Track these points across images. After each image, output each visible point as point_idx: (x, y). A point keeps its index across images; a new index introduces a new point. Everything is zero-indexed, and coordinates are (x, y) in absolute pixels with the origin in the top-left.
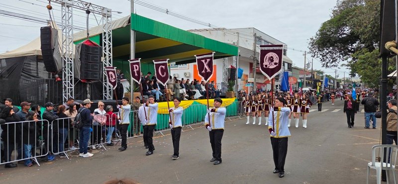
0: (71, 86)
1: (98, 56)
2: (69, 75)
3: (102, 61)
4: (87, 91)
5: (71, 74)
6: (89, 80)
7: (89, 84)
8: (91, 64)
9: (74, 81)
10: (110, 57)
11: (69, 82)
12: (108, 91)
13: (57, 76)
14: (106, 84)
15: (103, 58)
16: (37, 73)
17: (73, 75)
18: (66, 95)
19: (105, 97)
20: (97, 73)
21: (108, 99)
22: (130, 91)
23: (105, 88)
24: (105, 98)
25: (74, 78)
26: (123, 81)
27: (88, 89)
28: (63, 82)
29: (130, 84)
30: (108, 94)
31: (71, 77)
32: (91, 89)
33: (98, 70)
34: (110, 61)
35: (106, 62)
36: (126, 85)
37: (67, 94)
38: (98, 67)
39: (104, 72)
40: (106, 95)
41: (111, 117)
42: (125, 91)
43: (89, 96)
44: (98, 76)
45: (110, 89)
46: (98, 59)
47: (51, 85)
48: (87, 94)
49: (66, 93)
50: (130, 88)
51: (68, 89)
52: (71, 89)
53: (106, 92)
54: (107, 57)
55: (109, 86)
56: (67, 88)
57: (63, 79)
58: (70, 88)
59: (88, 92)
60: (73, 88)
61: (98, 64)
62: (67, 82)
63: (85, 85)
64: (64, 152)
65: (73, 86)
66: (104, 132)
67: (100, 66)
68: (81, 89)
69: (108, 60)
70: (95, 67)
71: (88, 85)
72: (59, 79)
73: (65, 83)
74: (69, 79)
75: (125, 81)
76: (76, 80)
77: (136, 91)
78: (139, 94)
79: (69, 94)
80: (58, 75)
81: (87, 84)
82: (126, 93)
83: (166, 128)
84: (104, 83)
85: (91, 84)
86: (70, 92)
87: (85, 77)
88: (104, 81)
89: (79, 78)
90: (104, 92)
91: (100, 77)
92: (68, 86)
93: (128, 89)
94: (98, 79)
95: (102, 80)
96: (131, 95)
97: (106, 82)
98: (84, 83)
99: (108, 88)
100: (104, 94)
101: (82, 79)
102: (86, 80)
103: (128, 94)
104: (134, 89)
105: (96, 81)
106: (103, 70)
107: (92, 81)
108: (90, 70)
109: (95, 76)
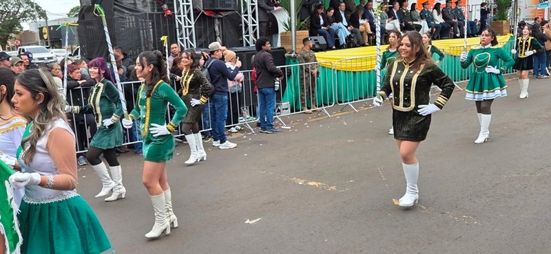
0: (189, 24)
2: (185, 3)
4: (215, 32)
5: (187, 1)
6: (218, 12)
7: (218, 19)
9: (194, 14)
11: (186, 16)
12: (251, 32)
13: (165, 6)
14: (246, 18)
16: (135, 4)
17: (191, 4)
18: (182, 41)
19: (246, 43)
21: (252, 45)
22: (290, 29)
23: (246, 26)
24: (248, 45)
25: (194, 10)
27: (217, 28)
28: (176, 16)
29: (290, 16)
30: (251, 36)
31: (188, 6)
32: (222, 27)
36: (282, 17)
37: (184, 38)
40: (248, 38)
42: (281, 29)
44: (233, 3)
45: (254, 27)
47: (158, 23)
49: (181, 36)
50: (290, 22)
51: (186, 29)
52: (190, 29)
53: (248, 33)
55: (251, 22)
56: (184, 27)
57: (176, 12)
58: (187, 26)
59: (217, 35)
60: (193, 26)
62: (182, 16)
63: (212, 20)
65: (193, 23)
68: (205, 31)
71: (217, 22)
72: (169, 11)
73: (180, 18)
74: (186, 12)
76: (196, 12)
77: (301, 29)
79: (188, 38)
80: (168, 5)
81: (214, 18)
82: (283, 33)
83: (360, 98)
84: (243, 16)
85: (222, 18)
86: (188, 34)
87: (211, 5)
88: (242, 12)
89: (201, 8)
90: (244, 32)
91: (235, 5)
92: (185, 25)
93: (287, 27)
94: (232, 8)
95: (240, 11)
96: (291, 37)
97: (246, 13)
98: (210, 17)
99: (250, 25)
100: (244, 36)
101: (205, 10)
102: (212, 11)
103: (287, 35)
104: (298, 25)
105: (229, 13)
107: (222, 13)
109: (227, 2)
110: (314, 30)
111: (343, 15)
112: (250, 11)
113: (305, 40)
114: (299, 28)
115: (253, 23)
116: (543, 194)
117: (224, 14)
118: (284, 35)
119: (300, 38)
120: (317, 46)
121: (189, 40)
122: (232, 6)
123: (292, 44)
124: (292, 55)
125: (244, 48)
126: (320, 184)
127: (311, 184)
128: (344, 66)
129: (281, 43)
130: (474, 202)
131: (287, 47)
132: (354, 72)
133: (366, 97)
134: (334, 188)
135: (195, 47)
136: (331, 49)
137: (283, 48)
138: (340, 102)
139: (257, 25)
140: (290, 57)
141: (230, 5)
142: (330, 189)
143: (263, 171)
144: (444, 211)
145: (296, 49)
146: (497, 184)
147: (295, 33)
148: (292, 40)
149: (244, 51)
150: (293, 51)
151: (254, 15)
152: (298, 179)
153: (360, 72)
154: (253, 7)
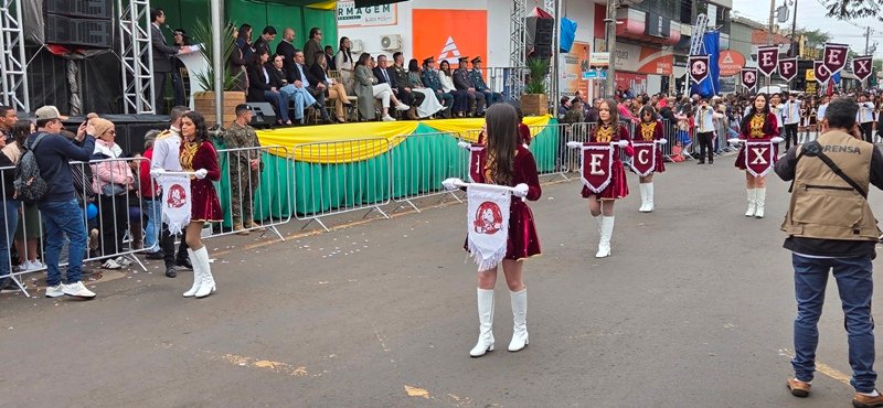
0: (16, 67)
2: (8, 29)
4: (69, 85)
5: (12, 25)
6: (75, 49)
7: (76, 61)
9: (26, 49)
11: (10, 52)
12: (139, 88)
14: (131, 63)
17: (20, 30)
19: (130, 107)
20: (99, 22)
21: (141, 112)
22: (212, 88)
23: (130, 78)
24: (132, 110)
25: (26, 42)
26: (187, 54)
27: (72, 78)
29: (212, 65)
30: (140, 96)
31: (14, 35)
32: (82, 76)
33: (103, 15)
36: (197, 67)
37: (6, 93)
38: (102, 5)
39: (121, 22)
40: (133, 99)
42: (196, 87)
43: (77, 101)
44: (103, 33)
45: (145, 81)
48: (70, 94)
50: (212, 75)
51: (8, 76)
52: (18, 77)
53: (133, 91)
55: (139, 70)
56: (4, 72)
58: (12, 72)
59: (74, 88)
60: (24, 72)
62: (3, 52)
63: (62, 66)
64: (12, 275)
65: (24, 66)
66: (135, 219)
68: (48, 79)
70: (92, 4)
71: (72, 66)
74: (9, 44)
75: (192, 54)
76: (31, 46)
77: (230, 89)
78: (241, 96)
79: (13, 93)
81: (67, 60)
82: (198, 94)
83: (334, 209)
84: (124, 59)
85: (82, 61)
86: (13, 85)
87: (61, 36)
88: (123, 52)
89: (42, 39)
90: (125, 88)
91: (109, 39)
92: (8, 69)
93: (204, 80)
94: (104, 44)
95: (118, 50)
96: (215, 101)
97: (131, 54)
98: (58, 58)
99: (138, 76)
100: (126, 96)
101: (50, 44)
102: (63, 45)
103: (208, 97)
104: (226, 80)
105: (99, 51)
106: (121, 14)
107: (83, 52)
108: (77, 13)
109: (92, 33)
110: (256, 92)
111: (301, 69)
112: (137, 52)
113: (240, 108)
114: (228, 87)
115: (144, 72)
116: (628, 364)
117: (88, 54)
118: (201, 97)
119: (230, 104)
120: (259, 120)
121: (14, 97)
122: (104, 39)
123: (216, 114)
124: (217, 132)
125: (126, 117)
126: (276, 363)
127: (262, 364)
128: (306, 154)
130: (532, 383)
132: (324, 165)
133: (342, 207)
134: (302, 370)
135: (28, 111)
136: (285, 125)
138: (300, 215)
139: (152, 76)
140: (213, 136)
141: (99, 39)
142: (295, 373)
143: (167, 343)
144: (489, 402)
145: (222, 122)
146: (560, 351)
148: (215, 107)
149: (126, 123)
150: (217, 126)
151: (144, 59)
152: (236, 357)
153: (334, 164)
154: (143, 45)
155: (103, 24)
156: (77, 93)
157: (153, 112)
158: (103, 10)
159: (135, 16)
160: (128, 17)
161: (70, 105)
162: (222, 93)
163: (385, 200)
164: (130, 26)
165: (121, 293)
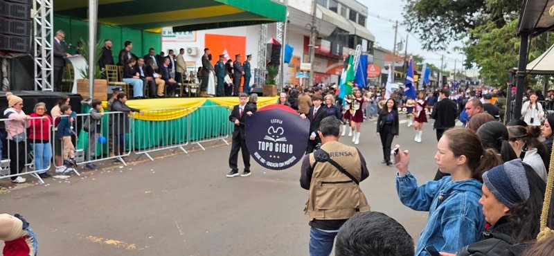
1: (25, 6)
3: (32, 16)
4: (2, 73)
6: (7, 52)
7: (7, 59)
8: (10, 21)
10: (47, 9)
12: (45, 76)
14: (40, 61)
15: (34, 12)
19: (39, 87)
20: (23, 38)
21: (44, 89)
22: (88, 77)
23: (39, 69)
24: (39, 89)
27: (4, 69)
29: (88, 64)
32: (11, 68)
33: (25, 34)
34: (48, 18)
35: (40, 20)
36: (80, 66)
38: (25, 28)
39: (36, 39)
40: (40, 82)
41: (52, 123)
42: (78, 76)
43: (6, 82)
44: (24, 44)
45: (48, 72)
46: (25, 12)
48: (3, 78)
50: (88, 70)
53: (40, 77)
54: (43, 9)
55: (45, 66)
59: (5, 75)
61: (25, 22)
67: (29, 24)
69: (44, 15)
70: (18, 28)
71: (5, 62)
77: (98, 78)
78: (105, 82)
81: (2, 58)
82: (79, 80)
83: (156, 146)
84: (36, 59)
85: (11, 59)
88: (36, 54)
90: (36, 75)
91: (28, 48)
93: (83, 73)
94: (24, 50)
95: (33, 54)
96: (89, 84)
97: (40, 56)
99: (44, 69)
100: (36, 80)
103: (84, 82)
104: (97, 73)
105: (21, 55)
106: (35, 34)
107: (12, 54)
108: (10, 33)
109: (18, 44)
112: (44, 55)
114: (96, 77)
115: (48, 67)
117: (15, 56)
118: (81, 82)
119: (100, 86)
122: (25, 48)
123: (89, 92)
125: (35, 92)
126: (118, 242)
127: (108, 242)
129: (78, 89)
131: (83, 94)
132: (151, 122)
133: (161, 145)
134: (133, 246)
137: (79, 95)
138: (137, 150)
139: (52, 69)
140: (87, 104)
141: (21, 47)
142: (129, 248)
145: (93, 96)
147: (93, 81)
148: (89, 88)
149: (35, 96)
150: (90, 99)
151: (48, 59)
152: (95, 238)
153: (157, 121)
154: (48, 51)
155: (25, 39)
156: (7, 78)
157: (52, 89)
158: (25, 31)
159: (44, 34)
160: (40, 35)
161: (2, 85)
162: (93, 79)
163: (186, 142)
164: (40, 41)
165: (27, 196)
